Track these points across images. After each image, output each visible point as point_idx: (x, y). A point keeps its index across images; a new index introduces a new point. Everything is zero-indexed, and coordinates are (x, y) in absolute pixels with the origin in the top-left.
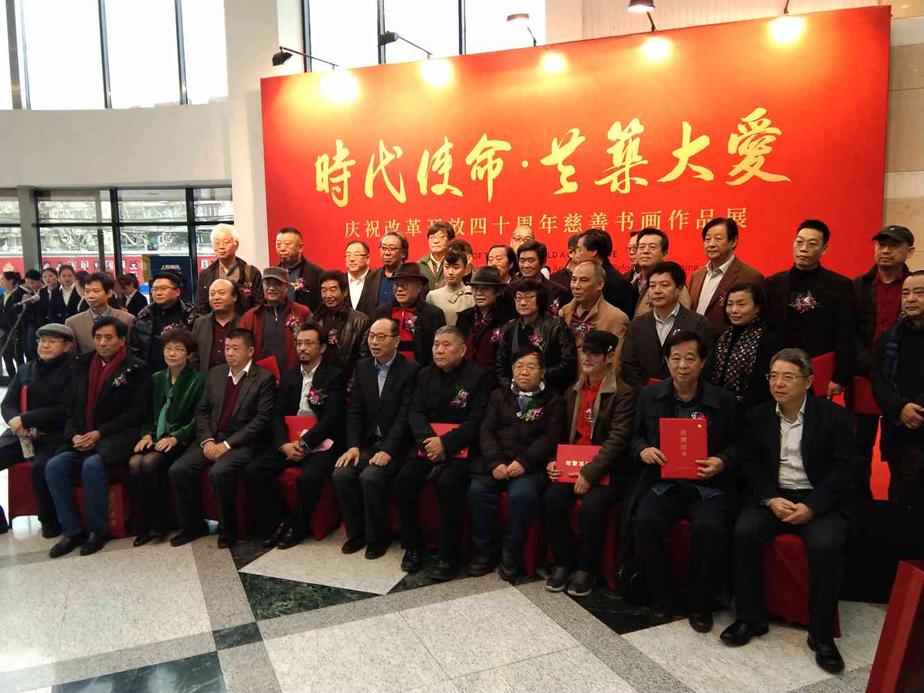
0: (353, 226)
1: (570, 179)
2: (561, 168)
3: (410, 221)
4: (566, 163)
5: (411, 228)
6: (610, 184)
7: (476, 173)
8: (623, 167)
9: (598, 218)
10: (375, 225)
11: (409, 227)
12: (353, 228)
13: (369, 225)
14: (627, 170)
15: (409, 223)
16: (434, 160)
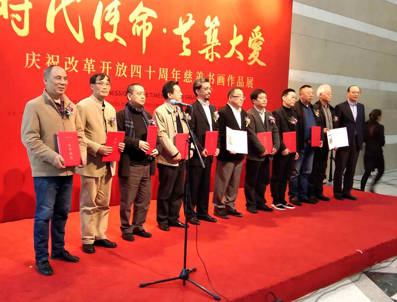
0: (34, 57)
1: (187, 47)
2: (183, 38)
3: (87, 60)
4: (186, 35)
5: (87, 66)
6: (205, 54)
7: (136, 30)
8: (211, 45)
9: (200, 75)
10: (55, 59)
11: (85, 65)
12: (34, 60)
13: (50, 58)
14: (212, 47)
15: (85, 62)
16: (107, 12)
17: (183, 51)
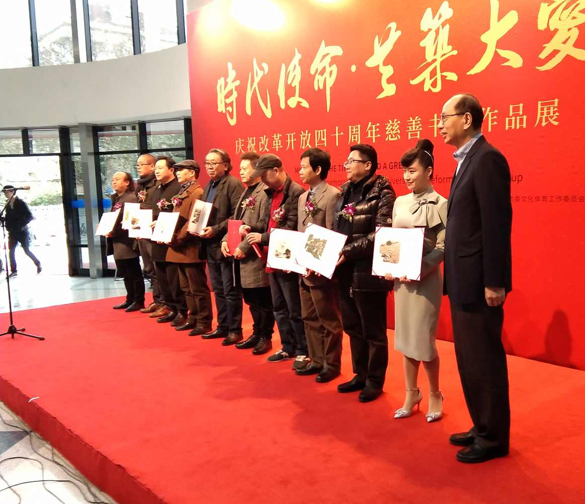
0: (240, 143)
1: (389, 81)
2: (382, 69)
3: (275, 136)
4: (386, 63)
6: (423, 83)
7: (318, 83)
8: (434, 61)
9: (414, 123)
10: (253, 142)
11: (274, 142)
12: (240, 146)
14: (437, 64)
15: (274, 139)
16: (289, 72)
17: (382, 90)
